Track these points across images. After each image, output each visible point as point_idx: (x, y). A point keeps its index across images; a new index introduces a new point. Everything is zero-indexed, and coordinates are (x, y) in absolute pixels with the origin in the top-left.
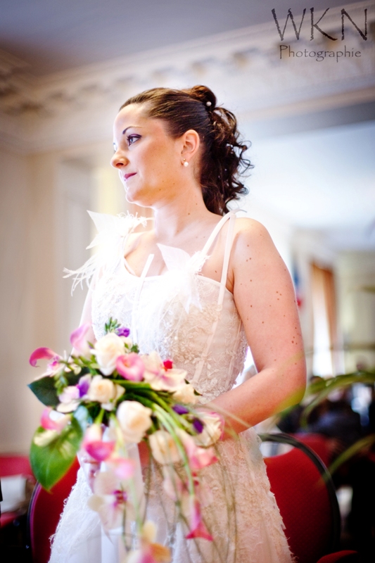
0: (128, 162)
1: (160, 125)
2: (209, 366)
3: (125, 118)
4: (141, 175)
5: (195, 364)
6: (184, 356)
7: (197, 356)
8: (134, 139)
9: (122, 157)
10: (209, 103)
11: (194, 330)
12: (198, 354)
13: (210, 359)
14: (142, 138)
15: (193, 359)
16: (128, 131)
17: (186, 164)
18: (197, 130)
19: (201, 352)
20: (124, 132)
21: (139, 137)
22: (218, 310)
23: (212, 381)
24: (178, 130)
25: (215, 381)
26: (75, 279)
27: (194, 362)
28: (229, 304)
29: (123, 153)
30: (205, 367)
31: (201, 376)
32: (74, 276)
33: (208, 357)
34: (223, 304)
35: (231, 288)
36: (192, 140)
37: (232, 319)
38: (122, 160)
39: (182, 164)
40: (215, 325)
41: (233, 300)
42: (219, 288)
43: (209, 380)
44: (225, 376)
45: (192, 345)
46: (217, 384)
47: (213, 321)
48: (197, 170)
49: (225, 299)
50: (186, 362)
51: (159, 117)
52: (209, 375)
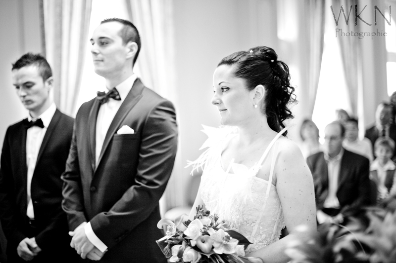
0: (221, 102)
1: (241, 82)
2: (261, 228)
3: (221, 75)
4: (229, 111)
5: (253, 227)
6: (246, 222)
7: (254, 222)
8: (225, 90)
9: (218, 99)
10: (273, 61)
11: (251, 210)
12: (254, 221)
13: (262, 224)
14: (230, 90)
15: (251, 224)
16: (222, 84)
17: (256, 106)
18: (263, 84)
19: (256, 221)
20: (220, 84)
21: (228, 89)
22: (266, 198)
23: (263, 236)
24: (252, 85)
25: (264, 236)
26: (194, 166)
27: (252, 225)
28: (274, 193)
29: (219, 96)
30: (259, 228)
31: (256, 233)
32: (193, 165)
33: (260, 223)
34: (269, 194)
35: (275, 183)
36: (260, 91)
37: (275, 201)
38: (218, 101)
39: (254, 106)
40: (264, 206)
41: (276, 190)
42: (267, 184)
43: (261, 235)
44: (271, 232)
45: (250, 217)
46: (266, 237)
47: (263, 204)
48: (264, 105)
49: (271, 191)
50: (248, 225)
51: (241, 77)
52: (261, 232)
